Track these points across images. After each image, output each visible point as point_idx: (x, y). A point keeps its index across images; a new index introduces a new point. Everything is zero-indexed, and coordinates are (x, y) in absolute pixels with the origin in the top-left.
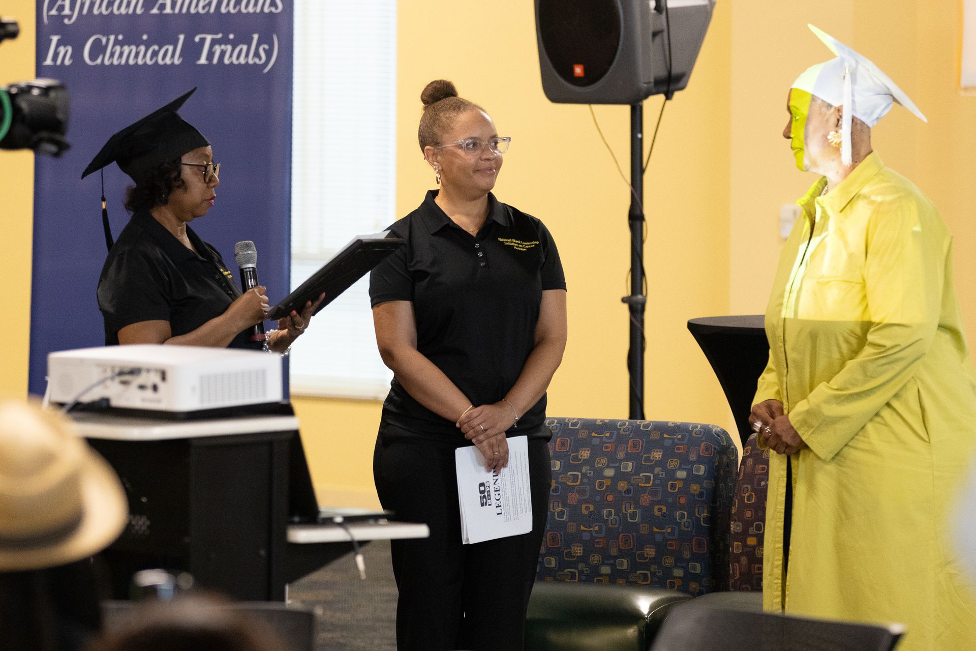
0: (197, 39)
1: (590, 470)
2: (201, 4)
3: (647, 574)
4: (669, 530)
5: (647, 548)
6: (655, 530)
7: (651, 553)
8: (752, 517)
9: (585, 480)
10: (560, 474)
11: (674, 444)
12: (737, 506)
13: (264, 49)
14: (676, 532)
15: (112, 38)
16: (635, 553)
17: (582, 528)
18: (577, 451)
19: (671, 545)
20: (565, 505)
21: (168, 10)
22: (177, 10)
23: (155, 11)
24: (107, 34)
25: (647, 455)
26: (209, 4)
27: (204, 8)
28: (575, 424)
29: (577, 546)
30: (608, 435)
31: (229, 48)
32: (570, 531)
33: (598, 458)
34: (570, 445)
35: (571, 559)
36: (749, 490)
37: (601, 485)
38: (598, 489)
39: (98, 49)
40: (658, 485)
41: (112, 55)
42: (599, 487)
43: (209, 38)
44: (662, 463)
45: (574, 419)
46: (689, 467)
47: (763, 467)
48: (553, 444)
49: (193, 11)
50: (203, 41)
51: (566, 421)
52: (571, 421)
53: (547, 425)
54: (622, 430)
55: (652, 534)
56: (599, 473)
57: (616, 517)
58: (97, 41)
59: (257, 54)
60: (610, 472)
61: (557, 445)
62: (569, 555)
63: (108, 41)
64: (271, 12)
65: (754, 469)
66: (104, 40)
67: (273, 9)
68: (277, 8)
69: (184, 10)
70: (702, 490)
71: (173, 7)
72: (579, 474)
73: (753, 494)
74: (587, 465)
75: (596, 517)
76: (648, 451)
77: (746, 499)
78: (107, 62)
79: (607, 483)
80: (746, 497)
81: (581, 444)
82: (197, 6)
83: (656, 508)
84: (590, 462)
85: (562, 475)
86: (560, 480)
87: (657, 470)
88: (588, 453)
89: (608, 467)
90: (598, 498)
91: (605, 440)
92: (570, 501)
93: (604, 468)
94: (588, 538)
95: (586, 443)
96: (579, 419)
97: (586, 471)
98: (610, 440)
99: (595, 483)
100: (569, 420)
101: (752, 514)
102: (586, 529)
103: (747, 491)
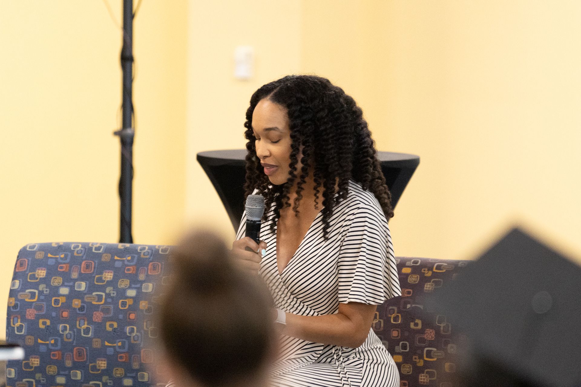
1: (113, 291)
9: (109, 300)
10: (85, 294)
17: (107, 344)
18: (101, 273)
20: (90, 322)
28: (98, 249)
29: (102, 361)
30: (129, 258)
32: (94, 346)
33: (121, 280)
34: (95, 268)
35: (96, 373)
37: (124, 304)
38: (121, 308)
42: (122, 307)
45: (97, 244)
48: (79, 266)
51: (90, 245)
52: (95, 246)
53: (72, 249)
56: (122, 293)
60: (131, 293)
61: (82, 268)
62: (94, 368)
72: (104, 294)
74: (111, 286)
75: (118, 334)
79: (129, 302)
81: (103, 267)
84: (113, 283)
85: (88, 296)
86: (86, 300)
88: (111, 275)
89: (130, 287)
90: (121, 316)
91: (126, 263)
92: (95, 319)
93: (126, 289)
94: (112, 353)
95: (109, 266)
96: (101, 244)
97: (110, 291)
98: (132, 264)
99: (118, 303)
100: (92, 245)
101: (398, 334)
102: (111, 345)
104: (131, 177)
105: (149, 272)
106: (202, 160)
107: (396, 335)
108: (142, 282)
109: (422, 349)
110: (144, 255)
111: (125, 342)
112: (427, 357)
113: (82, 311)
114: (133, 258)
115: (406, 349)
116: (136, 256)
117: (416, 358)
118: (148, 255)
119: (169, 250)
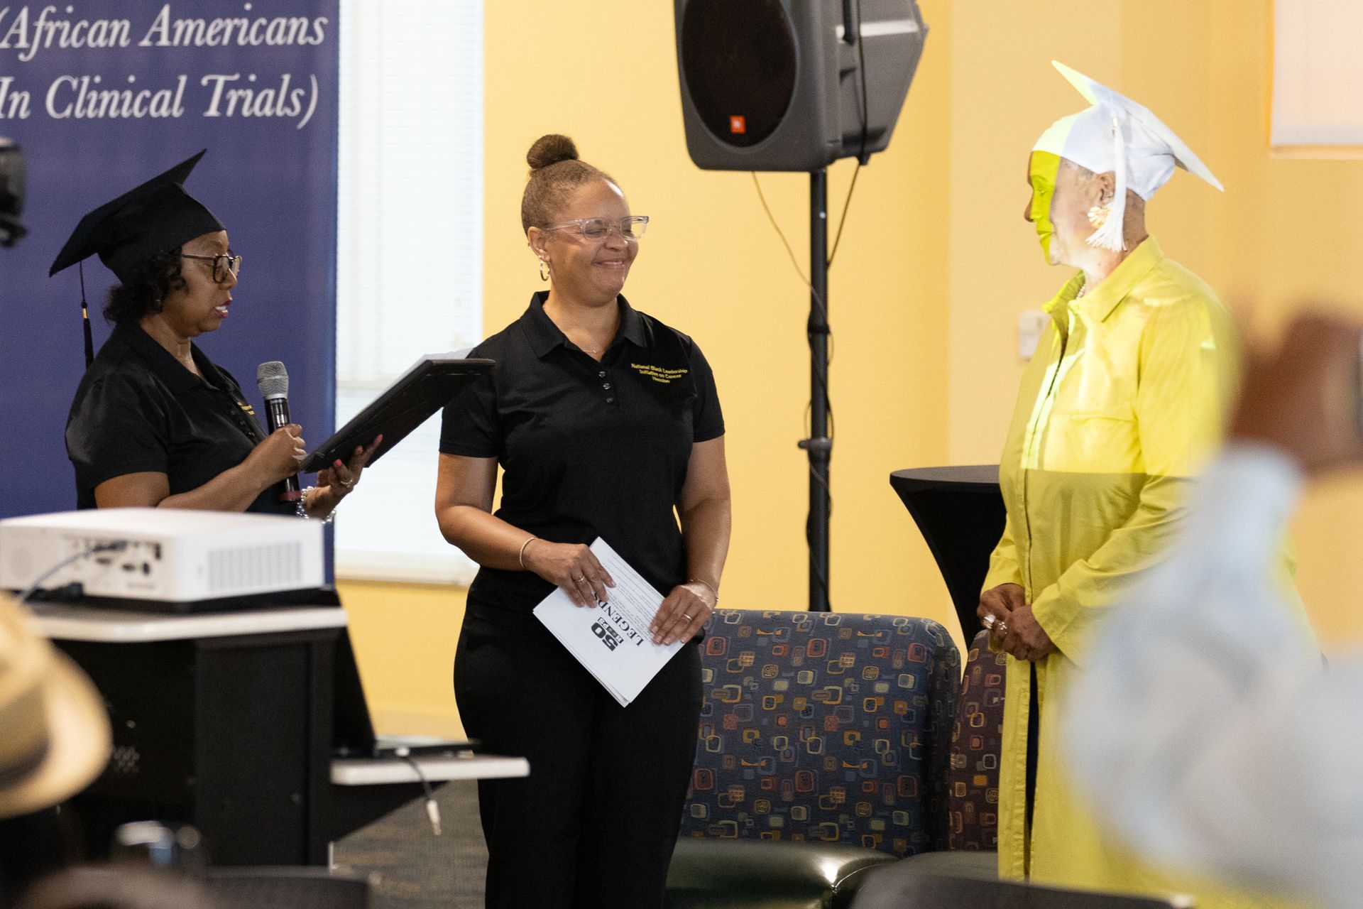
0: (204, 81)
1: (755, 682)
2: (211, 32)
3: (834, 827)
4: (865, 766)
5: (834, 790)
6: (845, 765)
7: (840, 797)
8: (980, 746)
9: (748, 697)
10: (713, 687)
11: (872, 646)
12: (959, 732)
13: (298, 96)
14: (875, 769)
15: (86, 80)
16: (818, 797)
17: (744, 763)
18: (737, 656)
19: (867, 786)
20: (719, 730)
21: (164, 41)
22: (176, 41)
23: (146, 42)
24: (78, 74)
25: (835, 661)
26: (222, 32)
27: (214, 38)
28: (733, 618)
29: (737, 789)
30: (779, 633)
31: (249, 94)
32: (725, 767)
33: (765, 666)
34: (727, 647)
35: (728, 807)
36: (977, 708)
37: (770, 702)
38: (765, 709)
39: (67, 95)
40: (849, 703)
41: (86, 104)
42: (766, 706)
43: (221, 80)
44: (854, 672)
45: (732, 610)
46: (893, 677)
47: (995, 678)
49: (198, 42)
50: (213, 83)
51: (721, 613)
52: (728, 615)
54: (798, 626)
55: (841, 770)
56: (767, 686)
57: (790, 748)
58: (66, 85)
59: (288, 103)
60: (782, 685)
61: (708, 649)
62: (725, 800)
63: (80, 84)
64: (308, 44)
65: (983, 680)
66: (75, 83)
67: (311, 40)
68: (315, 37)
69: (187, 41)
70: (911, 710)
71: (171, 37)
72: (739, 687)
73: (981, 714)
74: (750, 675)
75: (761, 748)
76: (836, 654)
77: (971, 722)
78: (78, 114)
79: (778, 699)
80: (972, 719)
81: (741, 645)
82: (204, 35)
83: (847, 734)
84: (753, 671)
85: (716, 689)
86: (713, 696)
87: (848, 682)
88: (751, 659)
89: (779, 677)
90: (765, 721)
91: (774, 640)
92: (726, 726)
93: (774, 679)
94: (752, 777)
95: (747, 645)
96: (739, 611)
97: (749, 683)
98: (782, 641)
99: (761, 700)
100: (724, 613)
101: (981, 743)
102: (750, 764)
103: (974, 711)
104: (827, 514)
105: (808, 653)
106: (901, 484)
107: (978, 746)
108: (797, 669)
110: (801, 627)
111: (771, 760)
113: (707, 714)
114: (784, 632)
116: (789, 629)
118: (807, 627)
119: (839, 621)
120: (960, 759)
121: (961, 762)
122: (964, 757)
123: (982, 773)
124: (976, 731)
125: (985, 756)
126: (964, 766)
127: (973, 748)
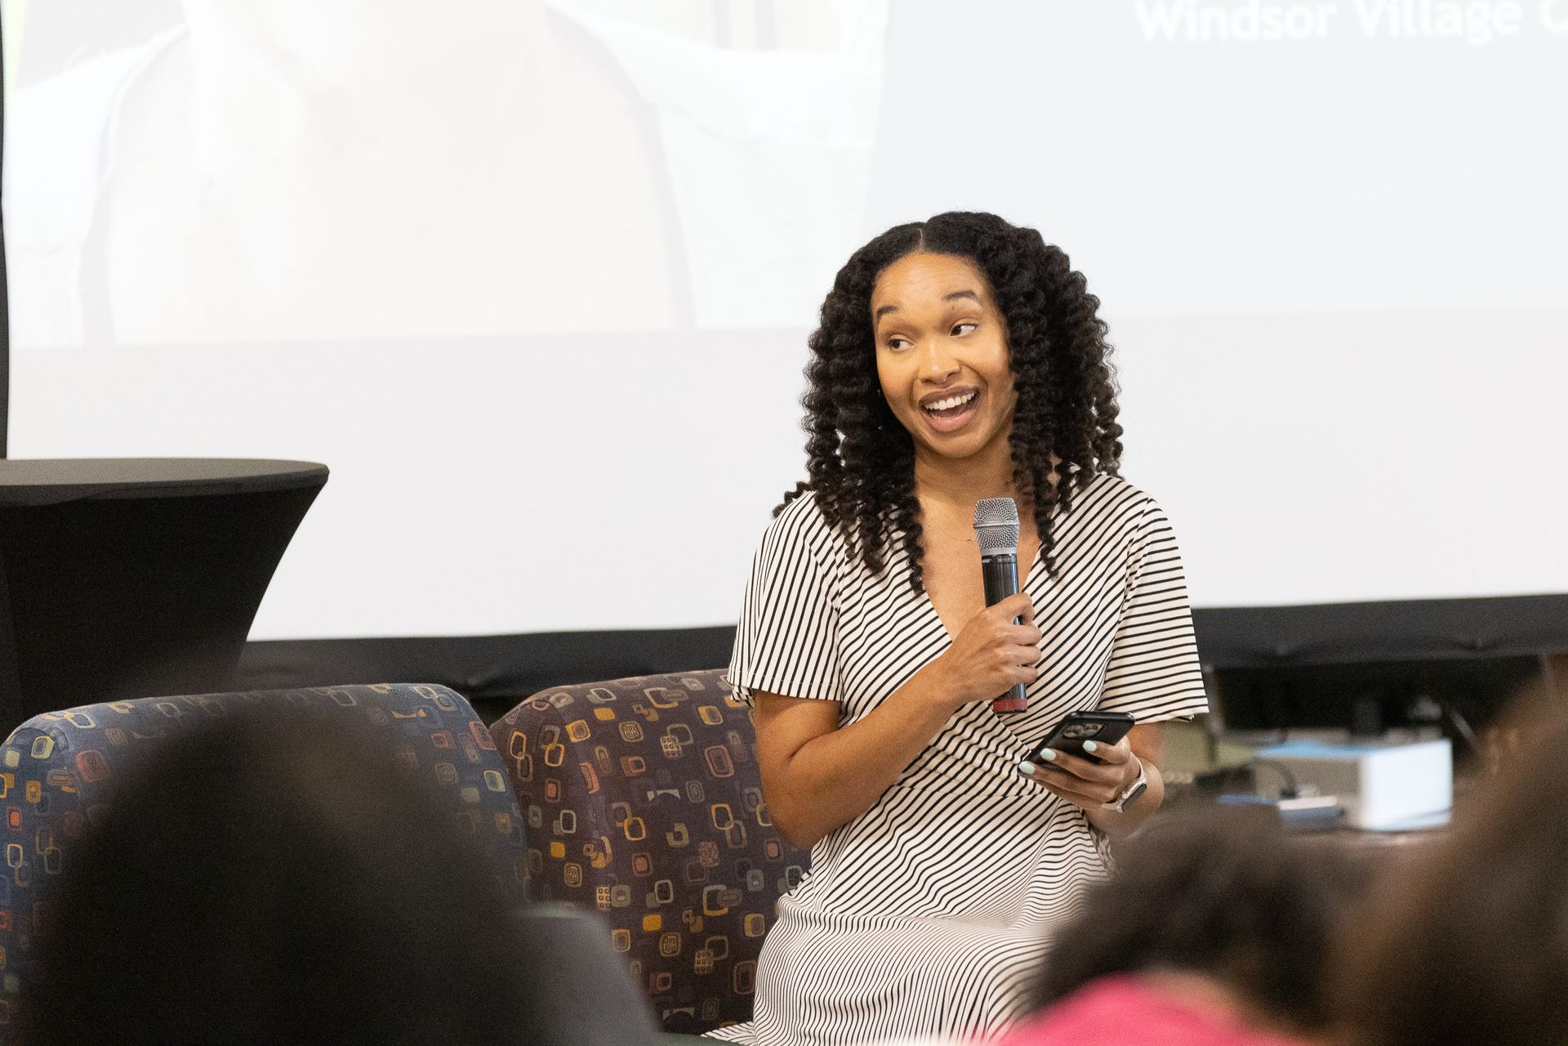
8: (648, 870)
12: (609, 850)
36: (629, 813)
77: (627, 834)
80: (626, 828)
101: (650, 862)
103: (626, 817)
107: (644, 868)
109: (698, 890)
112: (709, 908)
115: (667, 898)
117: (688, 916)
120: (620, 893)
121: (622, 898)
122: (626, 888)
123: (654, 911)
124: (640, 847)
125: (657, 884)
126: (627, 903)
127: (638, 873)
